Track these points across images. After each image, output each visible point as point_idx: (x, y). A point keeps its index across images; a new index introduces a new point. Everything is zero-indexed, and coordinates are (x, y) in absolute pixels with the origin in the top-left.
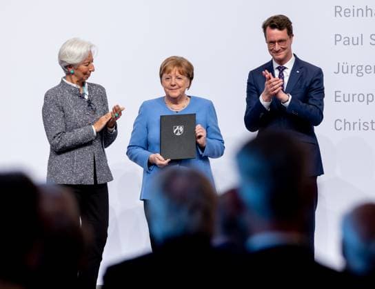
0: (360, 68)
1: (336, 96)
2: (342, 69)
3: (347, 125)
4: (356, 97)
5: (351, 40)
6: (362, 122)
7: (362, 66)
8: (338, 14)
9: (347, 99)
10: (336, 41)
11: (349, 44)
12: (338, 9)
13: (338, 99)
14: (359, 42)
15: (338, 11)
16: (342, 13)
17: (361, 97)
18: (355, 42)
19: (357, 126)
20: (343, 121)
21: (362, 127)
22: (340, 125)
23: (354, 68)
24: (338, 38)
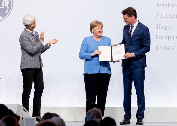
0: (166, 27)
1: (157, 37)
2: (159, 27)
3: (161, 48)
4: (164, 37)
5: (162, 16)
6: (166, 47)
7: (166, 26)
8: (157, 6)
9: (161, 38)
10: (157, 16)
11: (162, 17)
12: (158, 4)
13: (157, 38)
14: (165, 17)
15: (158, 5)
16: (159, 6)
17: (166, 38)
18: (164, 17)
19: (164, 48)
20: (159, 46)
21: (166, 48)
22: (158, 48)
23: (164, 27)
24: (158, 15)
